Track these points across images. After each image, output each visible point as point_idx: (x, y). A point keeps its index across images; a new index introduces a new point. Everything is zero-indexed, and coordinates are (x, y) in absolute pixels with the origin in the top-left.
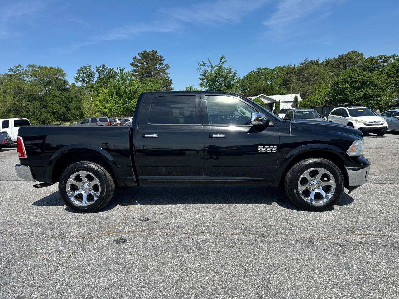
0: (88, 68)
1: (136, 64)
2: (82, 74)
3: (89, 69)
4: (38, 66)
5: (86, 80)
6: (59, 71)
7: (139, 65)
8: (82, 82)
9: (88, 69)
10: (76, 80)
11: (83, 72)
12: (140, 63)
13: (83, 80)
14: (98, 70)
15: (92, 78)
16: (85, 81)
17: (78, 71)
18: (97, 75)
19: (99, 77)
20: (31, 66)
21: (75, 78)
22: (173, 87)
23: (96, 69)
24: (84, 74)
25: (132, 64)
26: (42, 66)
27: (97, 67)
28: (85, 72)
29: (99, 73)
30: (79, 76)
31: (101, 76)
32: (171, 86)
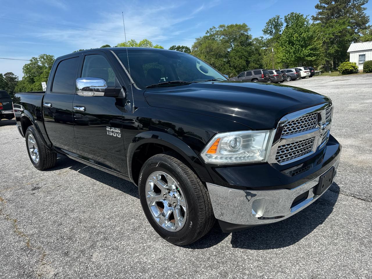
0: (276, 18)
1: (322, 6)
2: (270, 26)
3: (278, 19)
4: (226, 26)
5: (274, 31)
6: (244, 27)
7: (326, 6)
8: (270, 34)
9: (276, 20)
10: (264, 33)
11: (271, 24)
12: (327, 4)
13: (271, 32)
14: (286, 19)
15: (280, 29)
16: (272, 32)
17: (267, 23)
18: (285, 24)
19: (287, 26)
20: (221, 26)
21: (264, 31)
22: (370, 25)
23: (284, 19)
24: (272, 25)
25: (317, 7)
26: (230, 24)
27: (285, 17)
28: (273, 24)
29: (286, 22)
30: (267, 28)
31: (288, 25)
32: (367, 25)
